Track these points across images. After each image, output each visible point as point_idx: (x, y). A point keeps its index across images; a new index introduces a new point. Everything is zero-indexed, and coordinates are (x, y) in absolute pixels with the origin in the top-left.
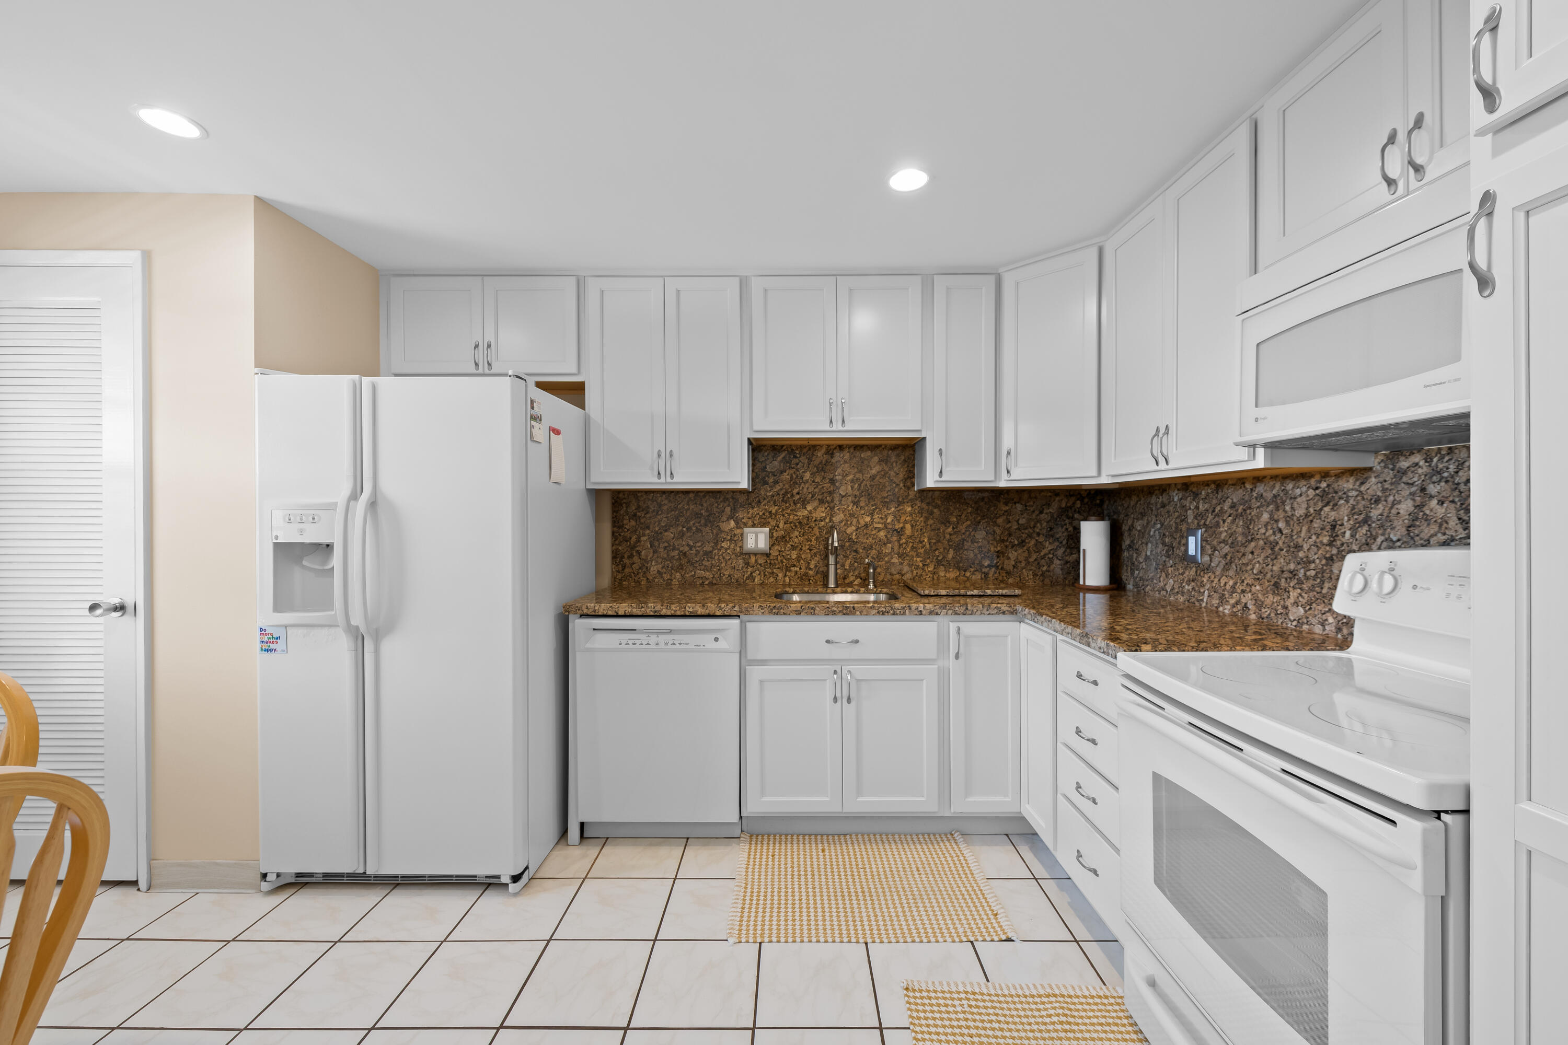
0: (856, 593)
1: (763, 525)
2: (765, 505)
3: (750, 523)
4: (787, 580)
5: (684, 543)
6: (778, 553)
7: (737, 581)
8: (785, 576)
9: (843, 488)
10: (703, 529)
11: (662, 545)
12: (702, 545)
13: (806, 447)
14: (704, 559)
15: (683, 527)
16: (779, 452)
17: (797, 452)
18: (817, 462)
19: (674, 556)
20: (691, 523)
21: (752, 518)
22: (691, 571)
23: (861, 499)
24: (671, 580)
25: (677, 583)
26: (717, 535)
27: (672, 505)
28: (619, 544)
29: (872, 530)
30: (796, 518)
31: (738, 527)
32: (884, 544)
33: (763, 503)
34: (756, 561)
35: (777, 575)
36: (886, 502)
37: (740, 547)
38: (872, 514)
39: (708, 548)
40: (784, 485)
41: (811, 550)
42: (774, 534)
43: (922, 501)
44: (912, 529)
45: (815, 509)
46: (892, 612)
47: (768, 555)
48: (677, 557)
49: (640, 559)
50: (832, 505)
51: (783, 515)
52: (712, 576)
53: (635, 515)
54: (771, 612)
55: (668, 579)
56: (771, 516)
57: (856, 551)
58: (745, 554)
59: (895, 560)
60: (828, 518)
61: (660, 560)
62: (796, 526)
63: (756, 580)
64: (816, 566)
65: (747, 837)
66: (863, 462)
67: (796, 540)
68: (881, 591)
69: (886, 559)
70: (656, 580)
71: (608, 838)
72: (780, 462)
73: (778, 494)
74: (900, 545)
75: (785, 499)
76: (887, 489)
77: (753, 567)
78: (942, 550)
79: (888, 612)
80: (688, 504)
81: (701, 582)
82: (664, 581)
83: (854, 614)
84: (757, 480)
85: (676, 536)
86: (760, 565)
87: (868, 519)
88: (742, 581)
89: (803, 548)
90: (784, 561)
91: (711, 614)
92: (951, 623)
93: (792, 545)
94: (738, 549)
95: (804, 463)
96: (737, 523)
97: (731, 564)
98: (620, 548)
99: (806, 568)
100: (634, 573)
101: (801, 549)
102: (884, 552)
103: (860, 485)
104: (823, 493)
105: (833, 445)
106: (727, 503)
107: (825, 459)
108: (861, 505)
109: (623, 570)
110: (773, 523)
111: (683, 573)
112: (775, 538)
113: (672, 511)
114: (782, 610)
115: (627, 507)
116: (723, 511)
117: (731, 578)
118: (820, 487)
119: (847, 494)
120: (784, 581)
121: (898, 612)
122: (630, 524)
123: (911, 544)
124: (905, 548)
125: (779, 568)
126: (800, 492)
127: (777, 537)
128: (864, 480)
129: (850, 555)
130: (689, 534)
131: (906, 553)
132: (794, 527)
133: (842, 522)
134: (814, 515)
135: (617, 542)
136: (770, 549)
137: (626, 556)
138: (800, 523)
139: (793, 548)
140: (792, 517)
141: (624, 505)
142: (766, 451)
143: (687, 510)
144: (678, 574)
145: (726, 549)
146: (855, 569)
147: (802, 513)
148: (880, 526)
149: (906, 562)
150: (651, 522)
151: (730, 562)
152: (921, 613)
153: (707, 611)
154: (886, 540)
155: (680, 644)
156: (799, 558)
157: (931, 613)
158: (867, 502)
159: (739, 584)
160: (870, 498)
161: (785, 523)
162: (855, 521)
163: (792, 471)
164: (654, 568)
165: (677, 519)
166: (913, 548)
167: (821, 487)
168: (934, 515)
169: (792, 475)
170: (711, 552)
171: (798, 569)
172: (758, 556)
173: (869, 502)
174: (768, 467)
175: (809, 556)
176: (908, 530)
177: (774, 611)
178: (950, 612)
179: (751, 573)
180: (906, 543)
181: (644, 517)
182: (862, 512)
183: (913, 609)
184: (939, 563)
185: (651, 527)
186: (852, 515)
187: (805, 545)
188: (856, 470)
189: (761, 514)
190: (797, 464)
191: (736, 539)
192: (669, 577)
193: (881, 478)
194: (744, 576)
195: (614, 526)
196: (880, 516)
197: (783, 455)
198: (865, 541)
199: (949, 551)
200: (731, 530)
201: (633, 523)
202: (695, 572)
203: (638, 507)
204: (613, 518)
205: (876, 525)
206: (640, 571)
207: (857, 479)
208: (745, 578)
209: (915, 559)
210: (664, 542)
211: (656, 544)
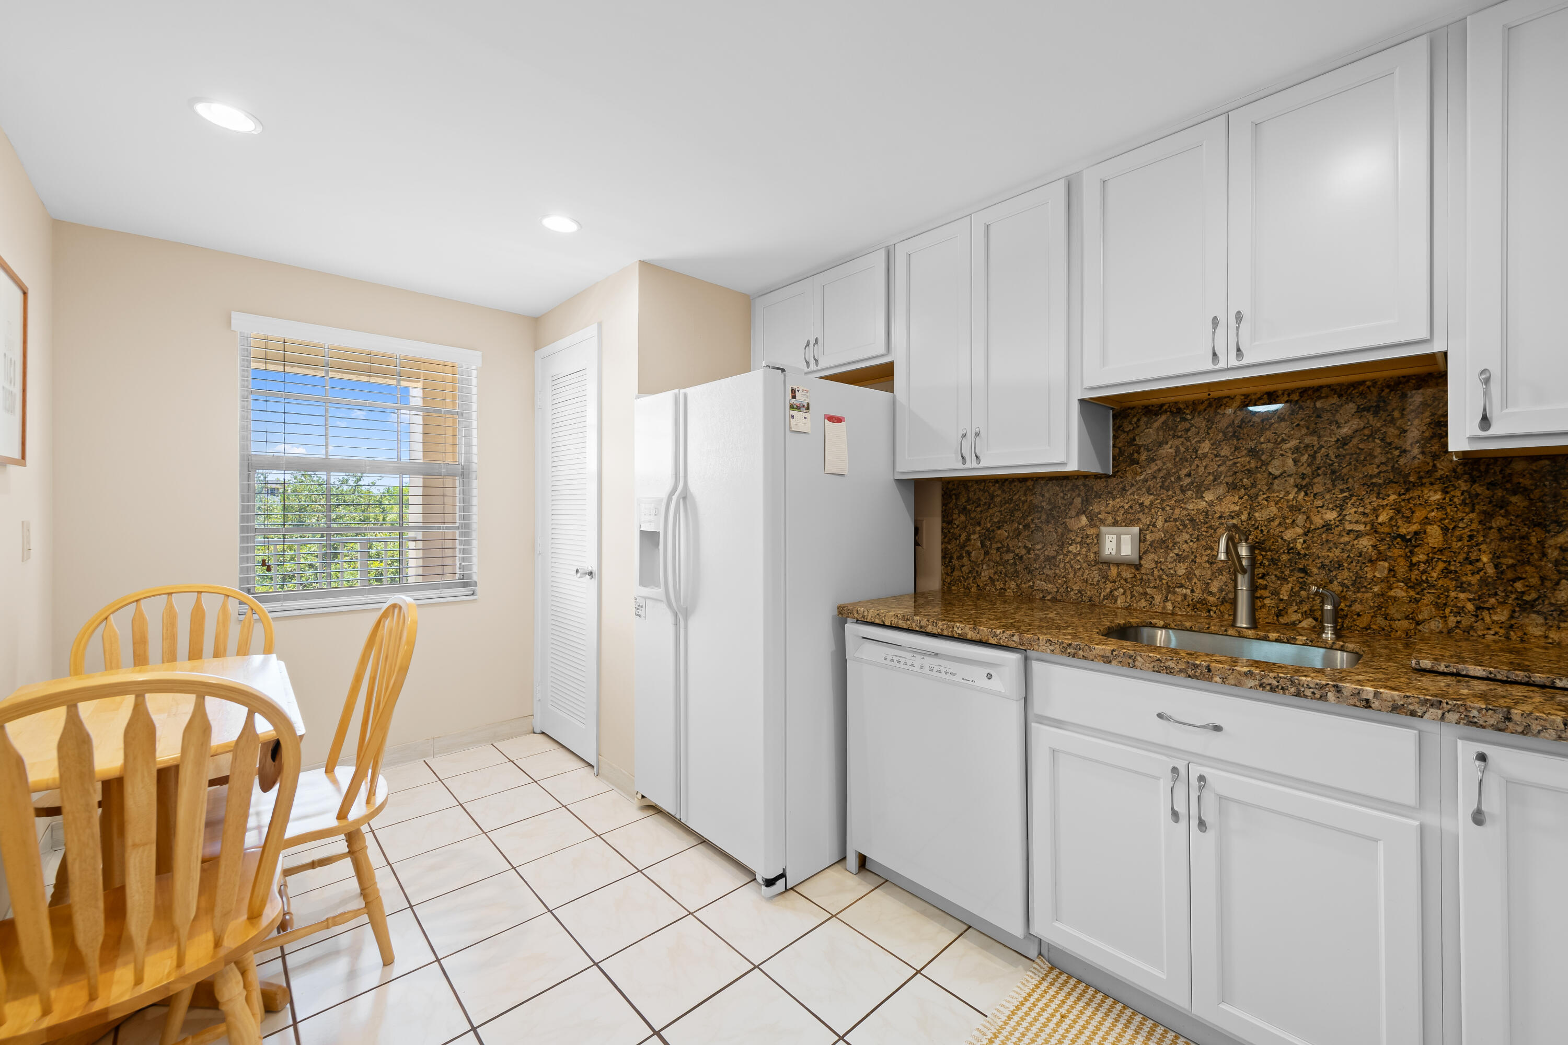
0: (1288, 642)
1: (1130, 523)
2: (1133, 494)
3: (1110, 520)
4: (1169, 606)
5: (1020, 544)
6: (1153, 565)
7: (1090, 600)
8: (1166, 600)
9: (1276, 462)
10: (1045, 527)
11: (995, 546)
12: (1043, 547)
13: (1203, 402)
14: (1045, 567)
15: (1020, 524)
16: (1156, 414)
17: (1188, 412)
18: (1224, 423)
19: (1008, 560)
20: (1030, 519)
21: (1114, 511)
22: (1029, 581)
23: (1316, 480)
24: (1005, 590)
25: (1012, 594)
26: (1063, 535)
27: (1007, 496)
28: (949, 543)
29: (1340, 535)
30: (1185, 513)
31: (1092, 524)
32: (1371, 561)
33: (1131, 491)
34: (1119, 574)
35: (1153, 598)
36: (1374, 484)
37: (1095, 553)
38: (1341, 508)
39: (1050, 552)
40: (1164, 463)
41: (1211, 563)
42: (1148, 537)
43: (1473, 481)
44: (1445, 535)
45: (1220, 499)
46: (1293, 690)
47: (1138, 567)
48: (1012, 561)
49: (970, 560)
50: (1253, 491)
51: (1163, 509)
52: (1055, 590)
53: (965, 508)
54: (1064, 651)
55: (1001, 589)
56: (1142, 511)
57: (1304, 570)
58: (1103, 563)
59: (1399, 592)
60: (1245, 513)
61: (992, 564)
62: (1185, 526)
63: (1119, 602)
64: (1221, 590)
65: (1045, 967)
66: (1319, 416)
67: (1185, 546)
68: (1342, 646)
69: (1376, 589)
70: (988, 588)
71: (887, 881)
72: (1158, 429)
73: (1155, 477)
74: (1412, 566)
75: (1166, 484)
76: (1377, 461)
77: (1115, 582)
78: (1535, 581)
79: (1283, 688)
80: (1025, 495)
81: (1041, 596)
82: (996, 590)
83: (1210, 679)
84: (1121, 459)
85: (1011, 535)
86: (1126, 580)
87: (1331, 516)
88: (1097, 600)
89: (1198, 560)
90: (1164, 577)
91: (984, 640)
92: (1460, 742)
93: (1177, 555)
94: (1092, 556)
95: (1199, 428)
96: (1091, 519)
97: (1082, 575)
98: (949, 547)
99: (1203, 592)
100: (963, 577)
101: (1194, 561)
102: (1369, 576)
103: (1313, 457)
104: (1235, 473)
105: (1255, 394)
106: (1077, 492)
107: (1239, 419)
108: (1316, 490)
109: (952, 572)
110: (1146, 520)
111: (1019, 583)
112: (1148, 543)
113: (1006, 503)
114: (1081, 652)
115: (956, 499)
116: (1071, 504)
117: (1082, 595)
118: (1229, 463)
119: (1284, 472)
120: (1164, 608)
121: (1308, 692)
122: (960, 519)
123: (1441, 565)
124: (1424, 572)
125: (1155, 587)
126: (1193, 473)
127: (1153, 541)
128: (1322, 447)
129: (1290, 576)
130: (1026, 533)
131: (1427, 581)
132: (1181, 527)
133: (1273, 521)
134: (1218, 508)
135: (946, 540)
136: (1140, 558)
137: (955, 557)
138: (1192, 520)
139: (1180, 558)
140: (1177, 511)
141: (954, 497)
142: (1135, 416)
143: (1024, 502)
144: (1013, 583)
145: (1075, 555)
146: (1301, 602)
147: (1196, 506)
148: (1361, 527)
149: (1428, 598)
150: (982, 517)
151: (1081, 572)
152: (1367, 704)
153: (978, 636)
154: (1374, 554)
155: (946, 673)
156: (1189, 576)
157: (1395, 708)
158: (1330, 486)
159: (1094, 605)
160: (1335, 476)
161: (1166, 521)
162: (1301, 519)
163: (1177, 442)
164: (986, 574)
165: (1012, 512)
166: (1446, 572)
167: (1231, 463)
168: (1510, 508)
169: (1177, 447)
170: (1054, 558)
171: (1188, 591)
172: (1121, 567)
173: (1334, 486)
174: (1137, 438)
175: (1209, 572)
176: (1434, 535)
177: (1069, 651)
178: (1453, 717)
179: (1111, 592)
180: (1428, 562)
181: (974, 511)
182: (1319, 503)
183: (1346, 693)
184: (1526, 607)
185: (982, 523)
186: (1296, 509)
187: (1202, 555)
188: (1304, 431)
189: (1126, 507)
190: (1188, 430)
191: (1089, 541)
192: (1002, 586)
193: (1362, 441)
194: (1100, 594)
195: (943, 522)
196: (1361, 509)
197: (1163, 418)
198: (1324, 553)
199: (1558, 583)
200: (1082, 529)
201: (963, 518)
202: (1033, 583)
203: (968, 500)
204: (942, 512)
205: (1349, 527)
206: (970, 575)
207: (1307, 446)
208: (1102, 597)
209: (1453, 594)
210: (997, 542)
211: (988, 543)
